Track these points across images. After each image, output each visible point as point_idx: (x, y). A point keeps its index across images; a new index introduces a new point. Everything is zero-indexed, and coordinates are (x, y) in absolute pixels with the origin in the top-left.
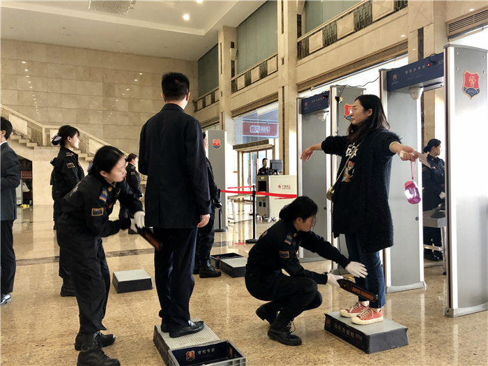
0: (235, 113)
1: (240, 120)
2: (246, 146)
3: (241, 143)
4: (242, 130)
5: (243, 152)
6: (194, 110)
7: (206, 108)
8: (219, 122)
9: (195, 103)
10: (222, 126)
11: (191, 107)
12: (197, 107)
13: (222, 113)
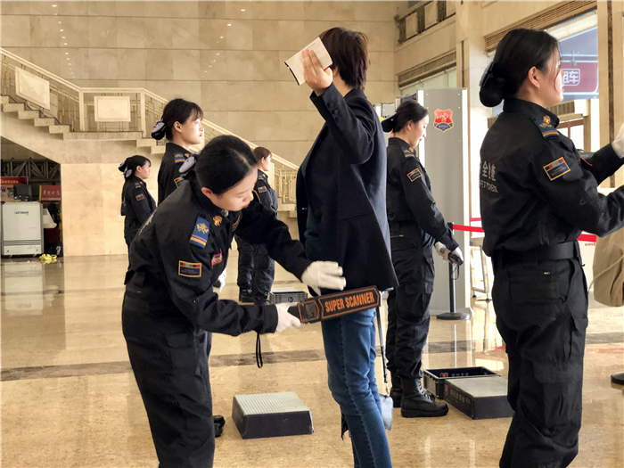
0: (493, 43)
6: (398, 38)
7: (424, 33)
8: (455, 64)
9: (401, 21)
10: (463, 72)
11: (392, 31)
12: (405, 31)
13: (463, 42)
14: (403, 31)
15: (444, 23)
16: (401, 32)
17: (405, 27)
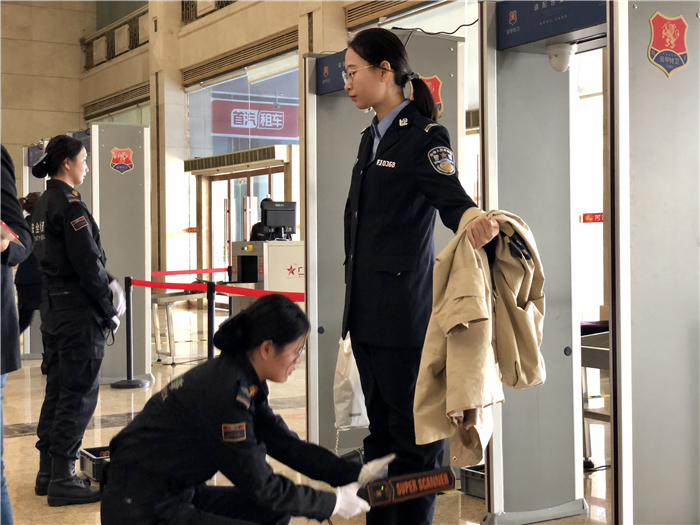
0: (191, 77)
1: (204, 95)
2: (217, 162)
3: (207, 152)
4: (209, 120)
5: (211, 179)
6: (84, 63)
7: (115, 60)
8: (148, 98)
9: (87, 45)
10: (157, 108)
11: (77, 55)
12: (92, 56)
13: (157, 74)
14: (89, 56)
15: (136, 51)
16: (88, 58)
17: (92, 52)
